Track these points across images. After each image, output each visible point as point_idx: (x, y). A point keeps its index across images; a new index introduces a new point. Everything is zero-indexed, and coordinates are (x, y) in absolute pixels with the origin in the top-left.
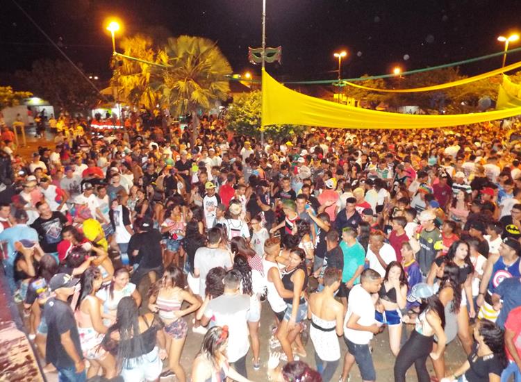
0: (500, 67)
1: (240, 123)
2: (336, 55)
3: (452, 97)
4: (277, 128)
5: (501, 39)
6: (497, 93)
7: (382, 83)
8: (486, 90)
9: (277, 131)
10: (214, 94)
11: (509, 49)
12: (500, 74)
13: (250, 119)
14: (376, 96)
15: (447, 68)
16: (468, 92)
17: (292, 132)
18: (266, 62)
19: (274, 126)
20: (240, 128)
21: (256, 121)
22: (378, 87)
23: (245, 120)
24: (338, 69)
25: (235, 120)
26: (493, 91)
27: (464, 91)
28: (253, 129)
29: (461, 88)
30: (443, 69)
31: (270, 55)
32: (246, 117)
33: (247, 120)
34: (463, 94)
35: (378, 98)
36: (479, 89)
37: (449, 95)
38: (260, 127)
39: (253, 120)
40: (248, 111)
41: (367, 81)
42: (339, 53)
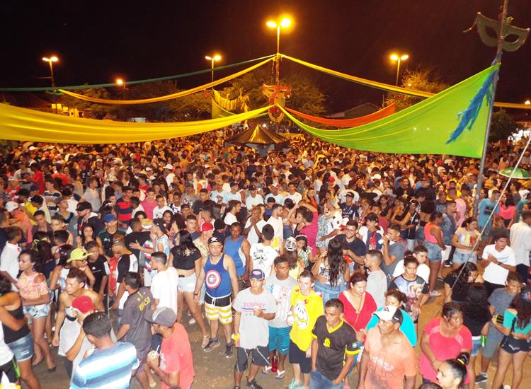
0: (210, 81)
2: (45, 59)
3: (175, 110)
5: (208, 58)
6: (211, 106)
7: (105, 93)
8: (201, 103)
11: (215, 66)
12: (210, 88)
14: (100, 106)
15: (167, 80)
16: (187, 104)
22: (101, 97)
24: (51, 76)
27: (184, 104)
29: (180, 100)
30: (163, 81)
34: (184, 106)
35: (103, 109)
36: (196, 102)
37: (172, 106)
41: (88, 91)
42: (49, 56)
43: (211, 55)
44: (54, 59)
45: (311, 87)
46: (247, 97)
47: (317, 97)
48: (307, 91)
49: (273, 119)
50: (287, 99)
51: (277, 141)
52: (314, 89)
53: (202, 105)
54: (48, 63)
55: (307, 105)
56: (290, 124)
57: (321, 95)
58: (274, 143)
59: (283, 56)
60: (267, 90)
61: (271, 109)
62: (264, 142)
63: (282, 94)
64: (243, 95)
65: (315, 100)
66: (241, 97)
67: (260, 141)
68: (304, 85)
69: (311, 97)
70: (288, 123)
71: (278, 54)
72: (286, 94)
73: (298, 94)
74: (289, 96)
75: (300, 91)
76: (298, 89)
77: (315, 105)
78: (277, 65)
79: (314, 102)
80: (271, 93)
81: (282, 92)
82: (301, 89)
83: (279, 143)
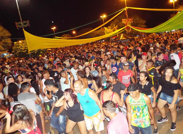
1: (19, 53)
2: (52, 28)
3: (93, 36)
4: (35, 52)
5: (101, 17)
6: (105, 33)
7: (70, 36)
9: (36, 53)
10: (5, 44)
12: (103, 27)
13: (23, 50)
16: (96, 34)
17: (41, 52)
18: (24, 27)
19: (34, 51)
20: (20, 55)
21: (26, 50)
23: (21, 51)
24: (54, 33)
25: (17, 52)
26: (103, 33)
28: (25, 54)
29: (94, 33)
31: (25, 24)
32: (21, 50)
33: (22, 51)
34: (95, 35)
36: (99, 33)
37: (91, 36)
38: (28, 52)
39: (24, 50)
40: (21, 47)
41: (65, 36)
42: (53, 28)
43: (102, 16)
44: (55, 28)
45: (139, 19)
46: (117, 27)
47: (142, 22)
48: (138, 20)
49: (127, 31)
50: (131, 23)
51: (130, 38)
52: (141, 19)
53: (101, 33)
54: (53, 30)
55: (139, 26)
56: (134, 33)
57: (144, 21)
58: (129, 38)
59: (128, 8)
60: (124, 21)
61: (126, 27)
62: (125, 39)
63: (130, 22)
64: (115, 27)
65: (142, 23)
66: (114, 27)
67: (124, 39)
68: (137, 19)
69: (140, 22)
70: (133, 33)
71: (126, 7)
72: (131, 21)
73: (135, 22)
74: (132, 22)
75: (136, 21)
76: (135, 20)
77: (142, 25)
78: (126, 11)
79: (142, 24)
80: (125, 22)
81: (129, 21)
82: (136, 20)
83: (131, 38)
